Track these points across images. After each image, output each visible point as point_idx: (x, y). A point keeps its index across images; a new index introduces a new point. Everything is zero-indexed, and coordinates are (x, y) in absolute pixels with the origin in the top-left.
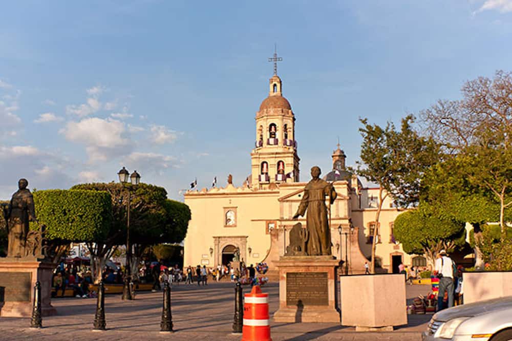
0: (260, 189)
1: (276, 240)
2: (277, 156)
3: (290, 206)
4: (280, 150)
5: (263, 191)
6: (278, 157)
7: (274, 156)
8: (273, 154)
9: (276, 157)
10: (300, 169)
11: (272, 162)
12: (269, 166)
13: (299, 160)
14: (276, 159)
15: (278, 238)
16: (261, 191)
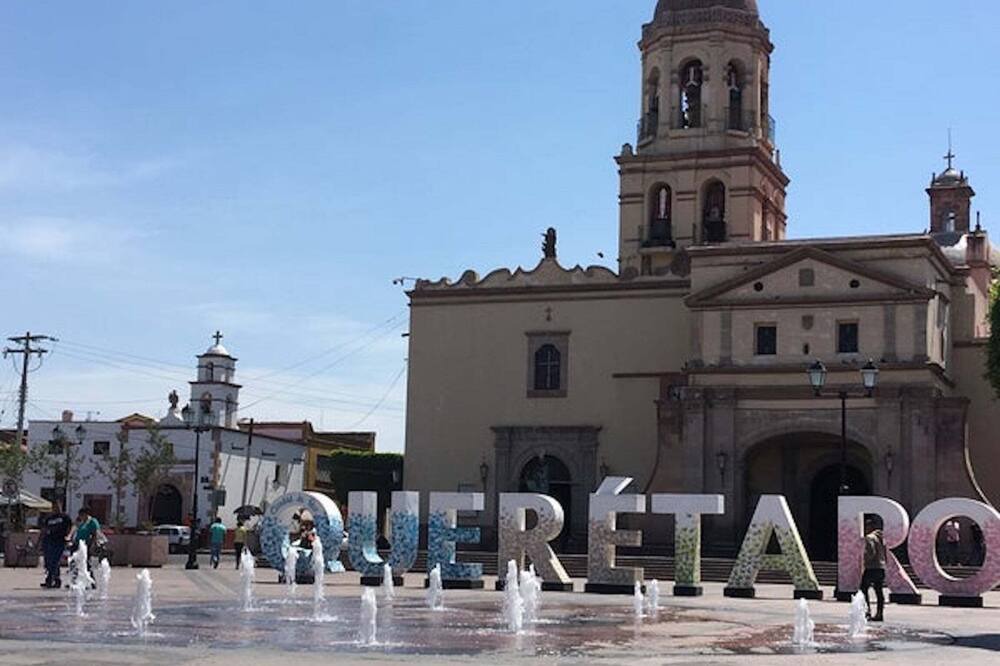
0: (642, 274)
1: (675, 438)
2: (703, 161)
3: (727, 324)
4: (713, 143)
5: (654, 278)
6: (707, 167)
7: (693, 161)
8: (688, 155)
9: (697, 168)
10: (786, 211)
11: (688, 181)
12: (674, 197)
13: (786, 181)
14: (700, 173)
15: (681, 432)
16: (647, 278)
